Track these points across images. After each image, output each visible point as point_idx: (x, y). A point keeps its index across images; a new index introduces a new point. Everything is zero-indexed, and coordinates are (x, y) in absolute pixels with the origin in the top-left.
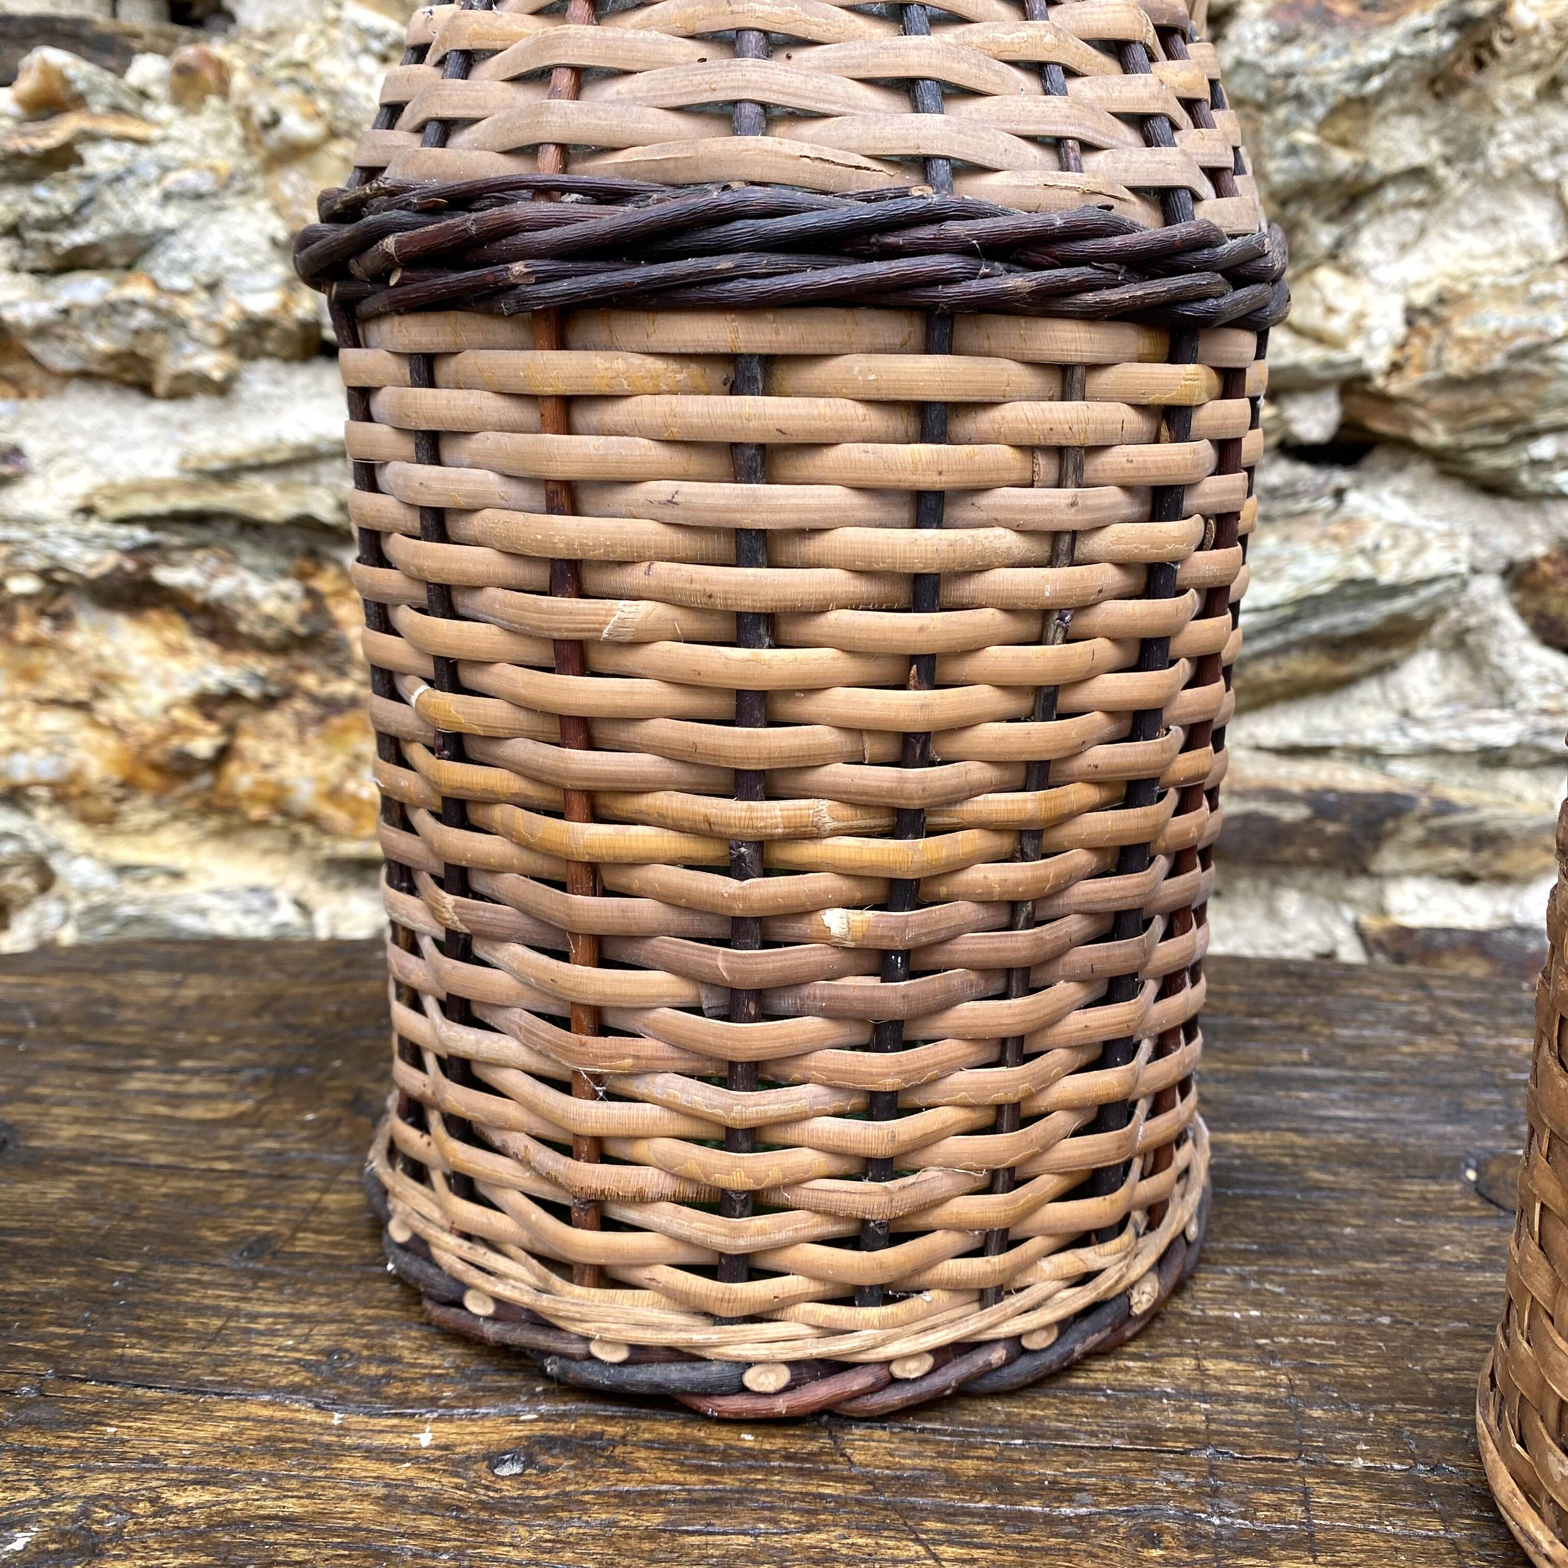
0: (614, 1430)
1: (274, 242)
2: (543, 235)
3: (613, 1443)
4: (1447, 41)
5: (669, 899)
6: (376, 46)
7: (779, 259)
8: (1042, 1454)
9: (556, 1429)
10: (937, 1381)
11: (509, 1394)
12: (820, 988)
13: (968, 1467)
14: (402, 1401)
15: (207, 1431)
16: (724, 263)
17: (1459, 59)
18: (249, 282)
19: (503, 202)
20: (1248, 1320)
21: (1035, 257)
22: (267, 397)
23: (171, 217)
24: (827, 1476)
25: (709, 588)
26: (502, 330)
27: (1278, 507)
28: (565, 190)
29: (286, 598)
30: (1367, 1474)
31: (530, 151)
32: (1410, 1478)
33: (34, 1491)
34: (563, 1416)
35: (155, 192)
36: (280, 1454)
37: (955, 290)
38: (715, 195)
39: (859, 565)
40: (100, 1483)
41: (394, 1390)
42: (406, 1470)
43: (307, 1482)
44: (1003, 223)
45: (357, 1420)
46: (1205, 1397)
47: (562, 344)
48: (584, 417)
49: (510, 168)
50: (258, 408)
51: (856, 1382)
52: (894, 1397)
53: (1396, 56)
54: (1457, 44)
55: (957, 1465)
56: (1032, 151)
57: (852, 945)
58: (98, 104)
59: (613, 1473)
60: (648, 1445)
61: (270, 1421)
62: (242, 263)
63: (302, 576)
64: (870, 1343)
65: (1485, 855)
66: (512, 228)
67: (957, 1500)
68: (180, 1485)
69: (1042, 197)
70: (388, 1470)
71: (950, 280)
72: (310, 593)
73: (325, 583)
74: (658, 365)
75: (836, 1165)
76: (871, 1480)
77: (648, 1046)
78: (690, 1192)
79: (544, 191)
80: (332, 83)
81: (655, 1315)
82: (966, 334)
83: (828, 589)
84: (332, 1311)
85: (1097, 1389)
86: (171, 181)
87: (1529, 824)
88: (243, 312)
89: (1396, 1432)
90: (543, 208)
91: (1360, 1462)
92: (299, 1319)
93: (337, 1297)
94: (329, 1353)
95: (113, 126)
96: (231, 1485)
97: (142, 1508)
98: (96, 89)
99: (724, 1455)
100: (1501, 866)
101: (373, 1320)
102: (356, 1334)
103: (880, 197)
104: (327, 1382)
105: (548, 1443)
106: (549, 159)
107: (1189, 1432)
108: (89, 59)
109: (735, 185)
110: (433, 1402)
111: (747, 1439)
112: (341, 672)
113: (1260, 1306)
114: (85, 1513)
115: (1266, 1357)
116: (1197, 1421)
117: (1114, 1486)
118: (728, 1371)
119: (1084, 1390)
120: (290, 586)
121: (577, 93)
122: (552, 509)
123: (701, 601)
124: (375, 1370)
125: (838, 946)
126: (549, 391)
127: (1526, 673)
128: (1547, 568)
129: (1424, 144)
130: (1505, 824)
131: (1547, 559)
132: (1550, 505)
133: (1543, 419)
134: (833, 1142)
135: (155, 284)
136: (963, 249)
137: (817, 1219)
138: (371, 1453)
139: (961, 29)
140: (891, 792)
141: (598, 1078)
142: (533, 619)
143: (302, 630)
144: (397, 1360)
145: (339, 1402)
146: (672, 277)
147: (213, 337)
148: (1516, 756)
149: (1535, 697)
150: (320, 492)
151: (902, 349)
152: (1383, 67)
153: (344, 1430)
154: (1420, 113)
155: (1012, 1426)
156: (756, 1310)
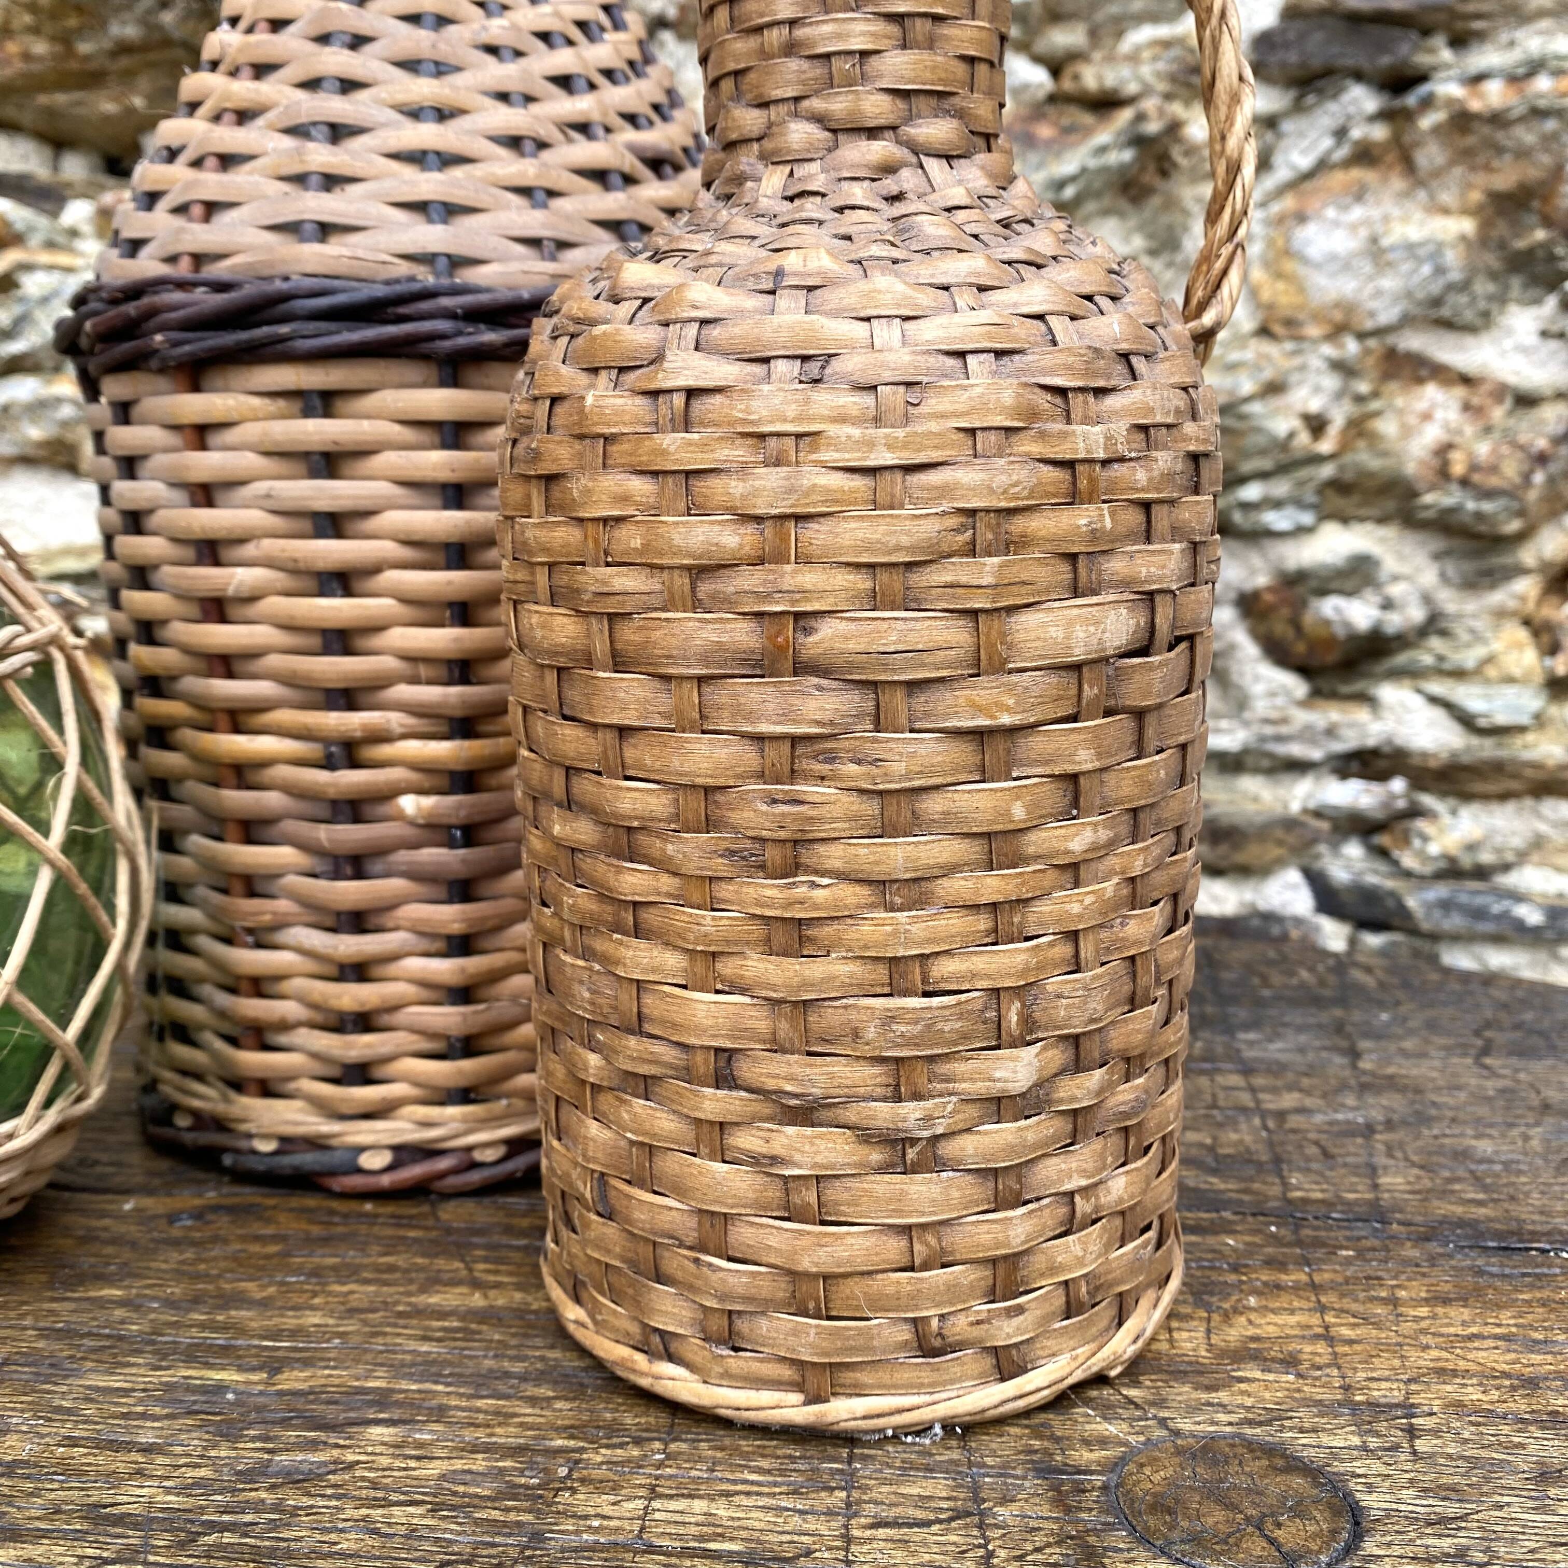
2: (173, 315)
4: (1127, 155)
5: (289, 789)
7: (323, 325)
10: (510, 1166)
11: (199, 1182)
12: (403, 857)
16: (284, 329)
17: (1143, 169)
19: (156, 293)
21: (513, 320)
25: (297, 555)
26: (162, 382)
28: (195, 284)
31: (172, 259)
37: (447, 344)
38: (279, 285)
39: (402, 537)
44: (483, 298)
47: (196, 388)
48: (215, 439)
49: (163, 270)
51: (443, 1164)
52: (475, 1177)
53: (1084, 170)
54: (1136, 160)
56: (520, 249)
57: (421, 821)
58: (35, 240)
64: (453, 1132)
65: (1223, 849)
66: (153, 312)
69: (521, 280)
71: (443, 336)
74: (256, 401)
75: (425, 994)
77: (283, 905)
78: (318, 1017)
79: (182, 285)
81: (300, 1117)
82: (471, 374)
83: (381, 554)
87: (1259, 820)
90: (177, 296)
95: (45, 258)
98: (32, 229)
100: (1240, 858)
103: (397, 281)
106: (185, 265)
108: (29, 204)
109: (294, 277)
111: (368, 1207)
118: (347, 1156)
121: (207, 218)
122: (195, 504)
123: (290, 565)
125: (412, 823)
126: (185, 421)
127: (1258, 689)
128: (1269, 598)
129: (1127, 239)
130: (1238, 820)
131: (1269, 589)
132: (1268, 543)
133: (1247, 467)
134: (419, 976)
136: (450, 315)
137: (415, 1037)
139: (468, 168)
140: (439, 705)
141: (250, 931)
142: (185, 584)
146: (253, 340)
148: (1250, 761)
149: (1261, 707)
151: (424, 385)
152: (1073, 179)
154: (1121, 214)
156: (369, 1109)
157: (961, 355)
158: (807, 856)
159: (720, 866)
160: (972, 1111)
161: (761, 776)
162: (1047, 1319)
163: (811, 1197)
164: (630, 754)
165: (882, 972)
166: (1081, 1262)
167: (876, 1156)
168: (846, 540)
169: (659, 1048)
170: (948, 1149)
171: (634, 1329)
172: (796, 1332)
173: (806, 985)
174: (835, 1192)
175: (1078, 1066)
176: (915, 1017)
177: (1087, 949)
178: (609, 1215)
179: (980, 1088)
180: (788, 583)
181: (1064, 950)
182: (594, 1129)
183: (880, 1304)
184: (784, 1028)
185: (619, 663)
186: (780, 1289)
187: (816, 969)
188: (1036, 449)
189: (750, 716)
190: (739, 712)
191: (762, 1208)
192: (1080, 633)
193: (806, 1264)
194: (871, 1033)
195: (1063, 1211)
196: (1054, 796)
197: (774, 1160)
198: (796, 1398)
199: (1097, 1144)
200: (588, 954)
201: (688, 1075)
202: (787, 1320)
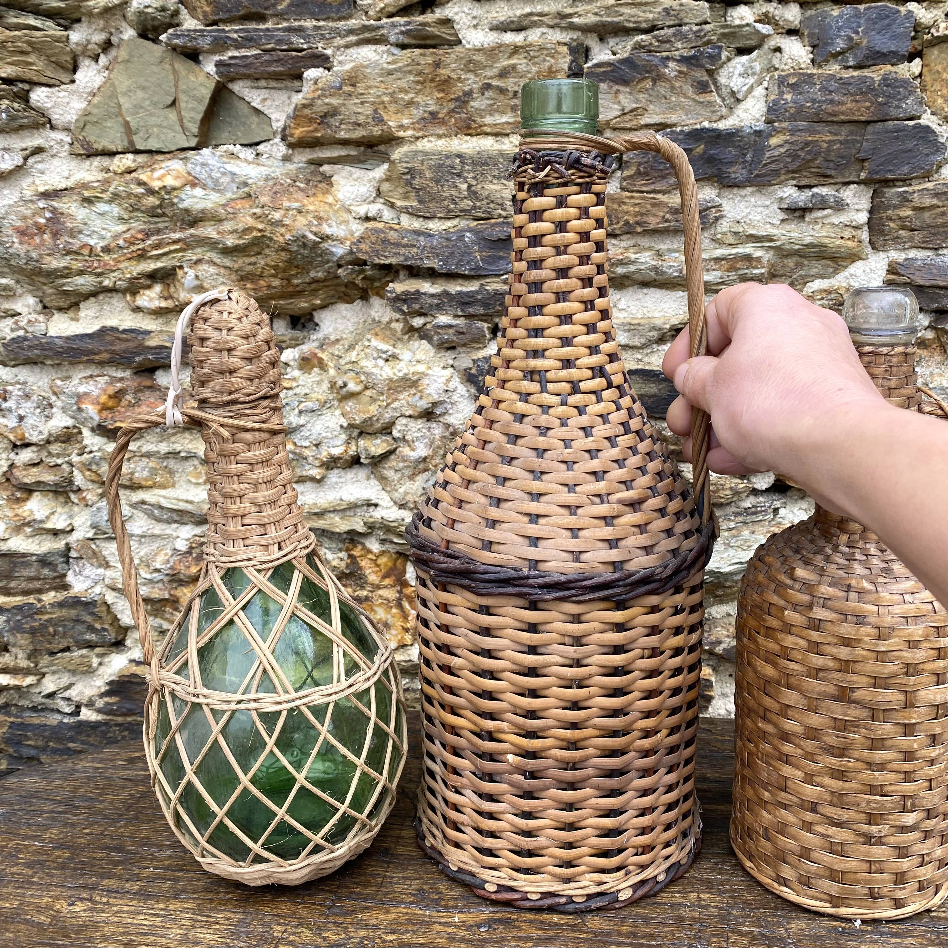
0: (514, 917)
1: (342, 426)
3: (514, 921)
6: (384, 356)
8: (647, 925)
9: (497, 916)
11: (479, 905)
13: (624, 929)
14: (446, 907)
15: (389, 917)
18: (332, 443)
20: (716, 879)
22: (336, 483)
23: (302, 420)
24: (581, 931)
27: (749, 519)
29: (342, 560)
30: (748, 932)
32: (761, 934)
33: (344, 936)
34: (497, 912)
35: (297, 411)
36: (413, 924)
40: (363, 933)
41: (443, 903)
42: (452, 929)
43: (424, 933)
45: (434, 913)
46: (699, 906)
50: (333, 487)
55: (621, 928)
59: (516, 931)
60: (525, 921)
61: (407, 914)
62: (329, 435)
63: (347, 550)
67: (621, 939)
68: (387, 934)
70: (447, 929)
72: (350, 556)
73: (357, 552)
76: (594, 933)
80: (367, 370)
84: (416, 876)
85: (665, 903)
86: (302, 406)
88: (329, 454)
89: (758, 919)
91: (746, 928)
92: (406, 878)
93: (416, 870)
94: (419, 890)
96: (402, 934)
97: (378, 940)
99: (549, 924)
101: (431, 879)
102: (426, 884)
104: (422, 900)
105: (495, 921)
107: (694, 918)
110: (456, 907)
112: (362, 588)
113: (721, 874)
114: (361, 942)
115: (721, 893)
116: (696, 914)
117: (669, 936)
119: (661, 904)
120: (343, 555)
124: (436, 897)
135: (295, 444)
138: (441, 924)
143: (347, 571)
144: (441, 893)
145: (427, 906)
147: (317, 463)
150: (357, 519)
153: (430, 916)
155: (638, 916)
157: (906, 618)
158: (846, 753)
159: (819, 751)
160: (894, 830)
161: (834, 729)
162: (913, 891)
163: (840, 849)
164: (790, 713)
165: (868, 788)
166: (925, 875)
167: (861, 840)
168: (867, 669)
169: (792, 797)
170: (884, 840)
171: (774, 875)
172: (831, 886)
173: (843, 789)
174: (846, 848)
175: (928, 818)
176: (878, 802)
177: (934, 784)
178: (768, 840)
179: (897, 823)
180: (848, 679)
181: (927, 784)
182: (765, 813)
183: (858, 882)
184: (835, 800)
185: (789, 687)
186: (827, 873)
187: (847, 785)
188: (928, 645)
189: (832, 712)
190: (828, 709)
191: (823, 849)
192: (939, 696)
193: (836, 867)
194: (863, 805)
195: (920, 860)
196: (928, 741)
197: (828, 836)
198: (828, 905)
199: (933, 840)
200: (768, 764)
201: (802, 807)
202: (828, 882)
